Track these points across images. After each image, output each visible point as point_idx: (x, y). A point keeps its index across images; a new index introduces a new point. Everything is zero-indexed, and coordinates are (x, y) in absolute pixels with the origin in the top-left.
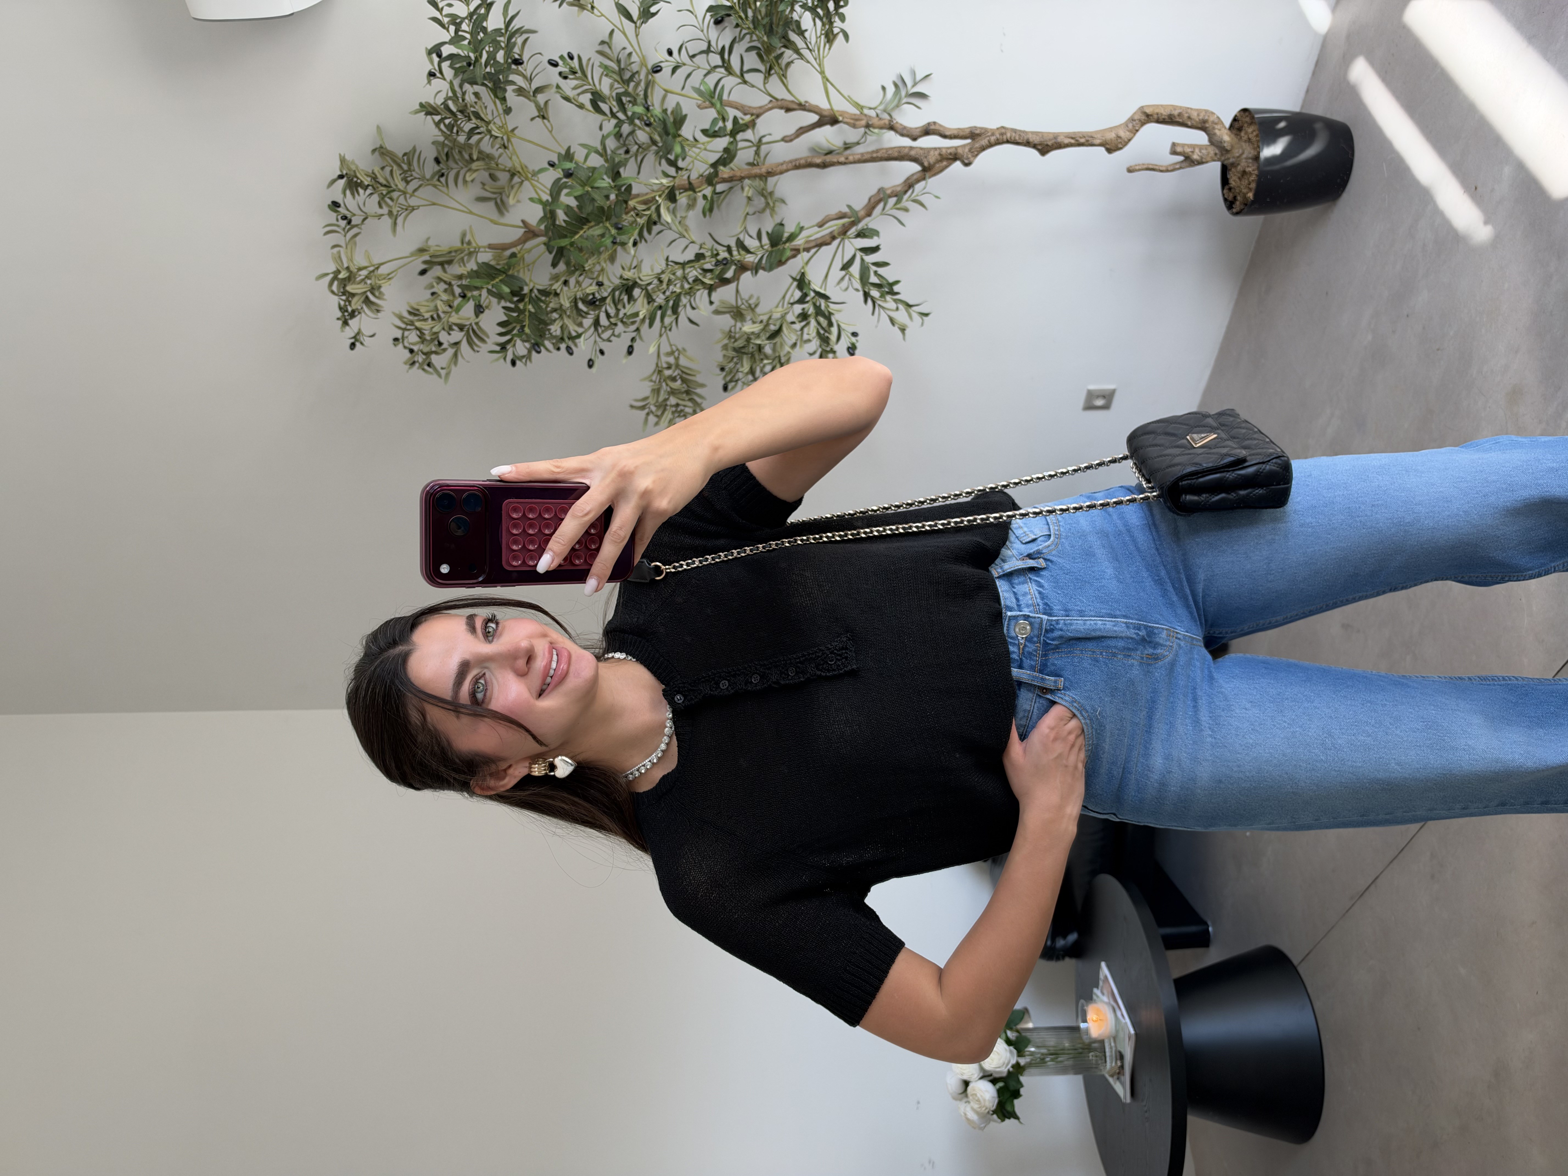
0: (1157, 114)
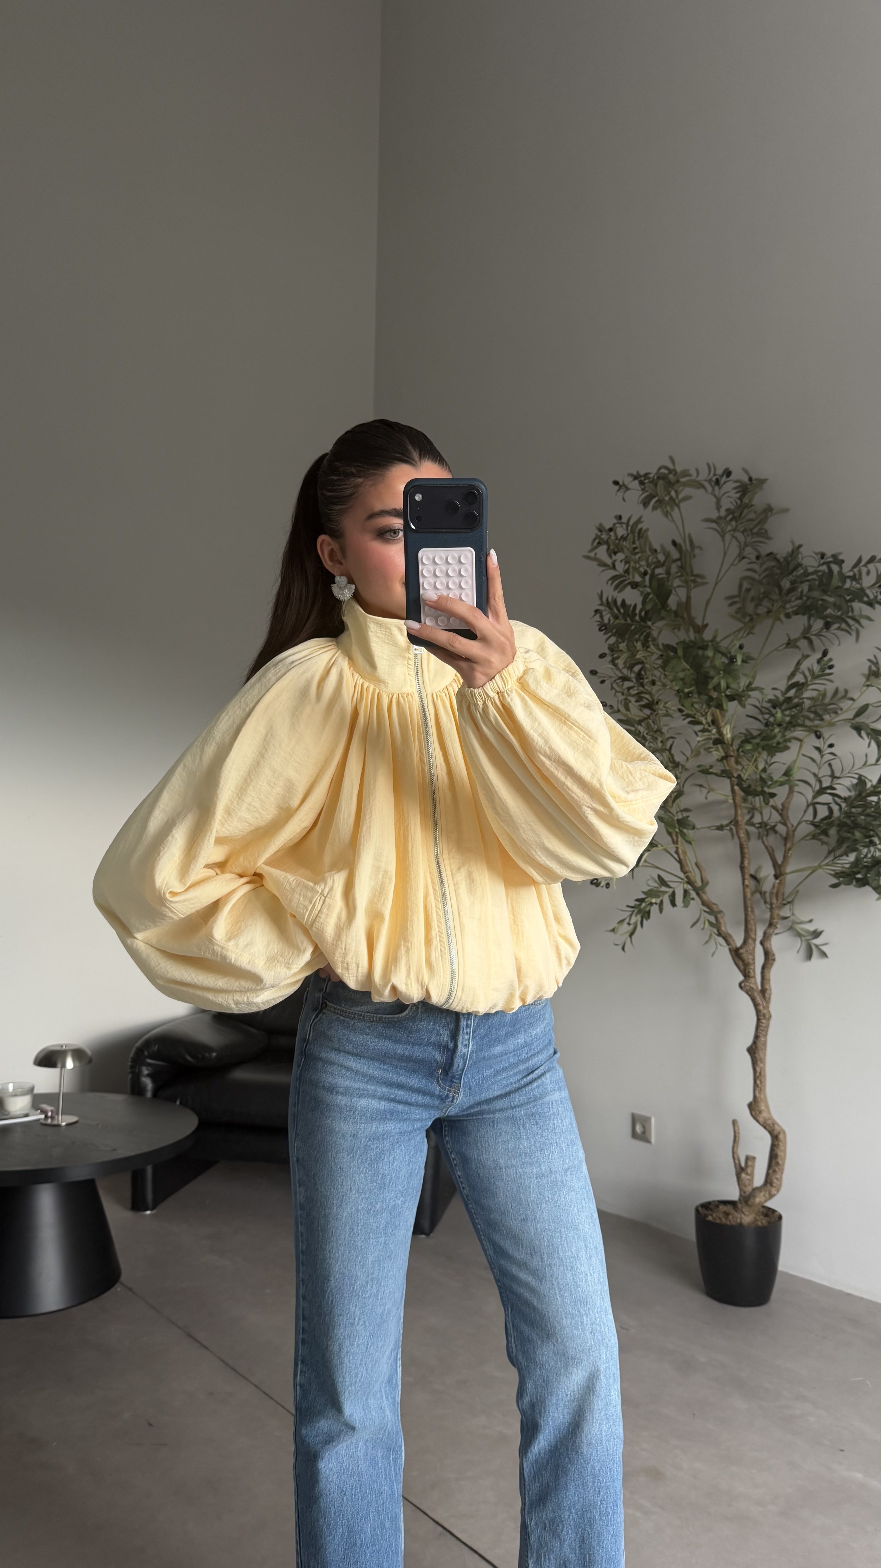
0: (778, 1145)
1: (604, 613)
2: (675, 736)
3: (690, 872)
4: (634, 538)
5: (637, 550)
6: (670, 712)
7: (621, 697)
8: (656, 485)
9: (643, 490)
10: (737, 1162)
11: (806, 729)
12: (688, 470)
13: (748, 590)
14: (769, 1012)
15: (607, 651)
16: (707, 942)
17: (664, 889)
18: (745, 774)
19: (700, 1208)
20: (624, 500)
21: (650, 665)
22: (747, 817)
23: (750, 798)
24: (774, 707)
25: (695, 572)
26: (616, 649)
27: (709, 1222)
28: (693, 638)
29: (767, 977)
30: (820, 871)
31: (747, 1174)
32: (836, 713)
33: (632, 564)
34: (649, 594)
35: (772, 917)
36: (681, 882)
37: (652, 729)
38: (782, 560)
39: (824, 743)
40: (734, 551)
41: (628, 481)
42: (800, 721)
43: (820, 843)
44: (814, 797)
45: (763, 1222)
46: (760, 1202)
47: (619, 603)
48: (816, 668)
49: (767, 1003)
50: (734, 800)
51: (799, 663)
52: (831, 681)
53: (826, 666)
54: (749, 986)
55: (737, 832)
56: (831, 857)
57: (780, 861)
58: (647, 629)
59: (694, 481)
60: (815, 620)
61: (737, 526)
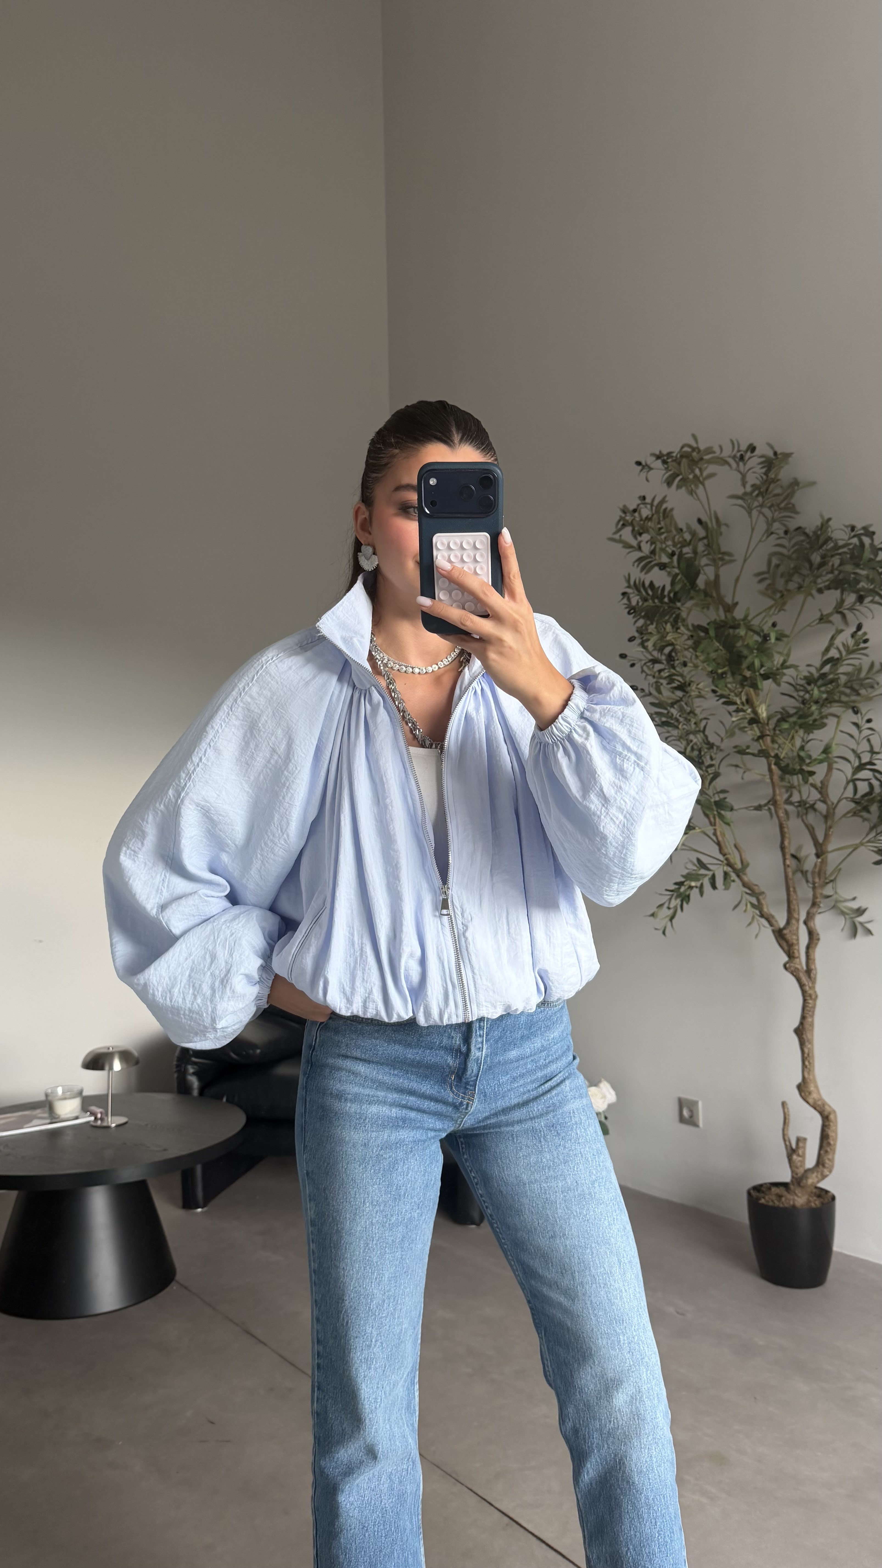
0: (829, 1125)
1: (631, 596)
2: (708, 717)
3: (730, 854)
4: (659, 518)
5: (663, 530)
6: (703, 693)
7: (652, 680)
8: (679, 464)
9: (666, 469)
10: (788, 1143)
11: (843, 705)
12: (712, 448)
13: (777, 566)
14: (815, 992)
15: (636, 635)
16: (750, 924)
17: (703, 871)
18: (782, 753)
19: (752, 1191)
20: (647, 480)
21: (680, 646)
22: (786, 796)
23: (787, 776)
24: (809, 684)
25: (723, 550)
26: (644, 632)
27: (762, 1205)
28: (723, 618)
29: (812, 957)
30: (862, 848)
31: (799, 1155)
32: (872, 687)
33: (659, 545)
34: (677, 575)
35: (815, 897)
36: (720, 865)
37: (685, 711)
38: (811, 534)
39: (862, 718)
40: (761, 526)
41: (650, 460)
42: (836, 698)
43: (859, 820)
44: (854, 773)
45: (816, 1203)
46: (813, 1183)
47: (647, 584)
48: (851, 642)
49: (813, 983)
50: (772, 779)
51: (833, 638)
52: (867, 655)
53: (860, 641)
54: (794, 967)
55: (776, 812)
56: (873, 834)
57: (821, 840)
58: (675, 610)
59: (718, 458)
60: (849, 594)
61: (764, 502)
